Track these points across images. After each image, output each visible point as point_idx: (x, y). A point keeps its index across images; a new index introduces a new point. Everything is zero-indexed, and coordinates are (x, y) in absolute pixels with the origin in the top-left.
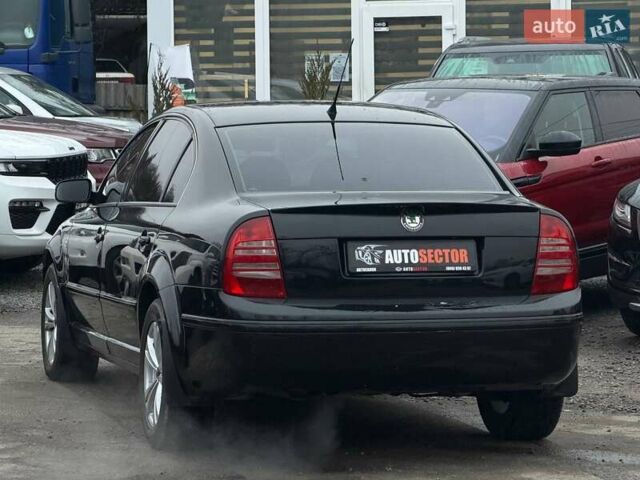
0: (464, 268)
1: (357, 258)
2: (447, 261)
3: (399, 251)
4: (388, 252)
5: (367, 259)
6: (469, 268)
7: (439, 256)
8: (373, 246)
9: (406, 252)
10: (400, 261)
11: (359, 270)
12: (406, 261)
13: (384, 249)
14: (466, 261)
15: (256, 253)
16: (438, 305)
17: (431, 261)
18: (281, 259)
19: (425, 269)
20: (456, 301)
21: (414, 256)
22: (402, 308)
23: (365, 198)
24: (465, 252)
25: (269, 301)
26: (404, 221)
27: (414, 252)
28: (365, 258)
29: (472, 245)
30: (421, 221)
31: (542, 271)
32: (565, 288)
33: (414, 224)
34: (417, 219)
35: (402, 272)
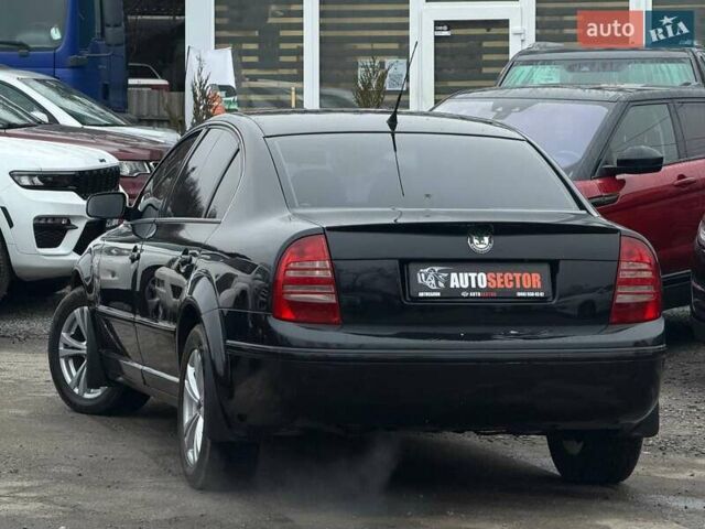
0: (537, 294)
1: (420, 281)
2: (518, 286)
3: (466, 274)
4: (454, 275)
5: (431, 283)
6: (542, 294)
7: (510, 281)
8: (437, 269)
9: (473, 275)
10: (466, 286)
11: (421, 294)
12: (474, 286)
13: (449, 272)
14: (539, 286)
15: (308, 274)
16: (507, 334)
17: (500, 286)
18: (336, 281)
19: (494, 294)
20: (527, 330)
21: (482, 279)
22: (468, 337)
23: (428, 216)
24: (538, 276)
25: (321, 326)
26: (472, 242)
27: (482, 275)
28: (429, 281)
29: (546, 268)
30: (490, 242)
31: (621, 299)
32: (647, 317)
33: (482, 245)
34: (486, 239)
35: (468, 297)
